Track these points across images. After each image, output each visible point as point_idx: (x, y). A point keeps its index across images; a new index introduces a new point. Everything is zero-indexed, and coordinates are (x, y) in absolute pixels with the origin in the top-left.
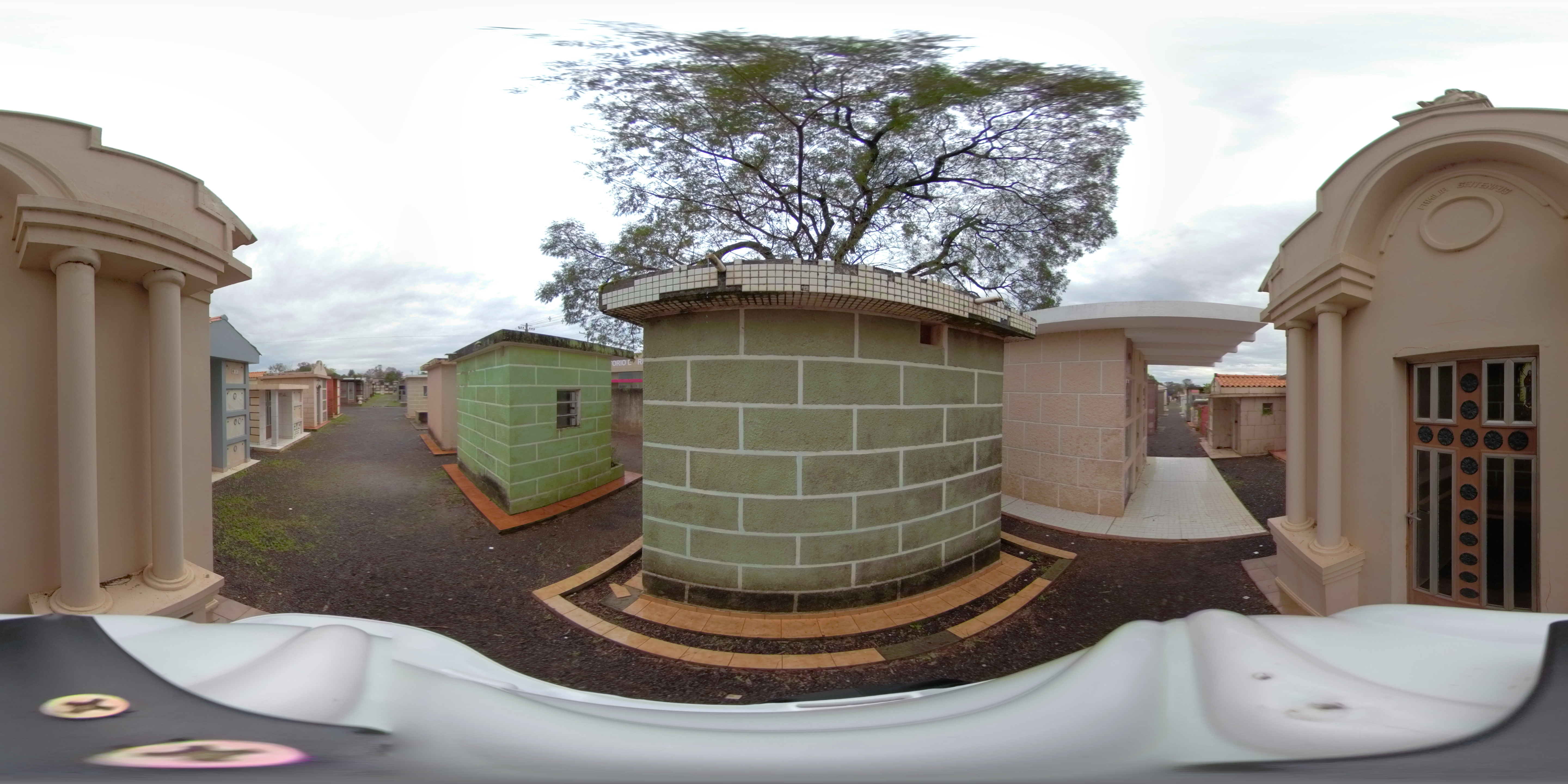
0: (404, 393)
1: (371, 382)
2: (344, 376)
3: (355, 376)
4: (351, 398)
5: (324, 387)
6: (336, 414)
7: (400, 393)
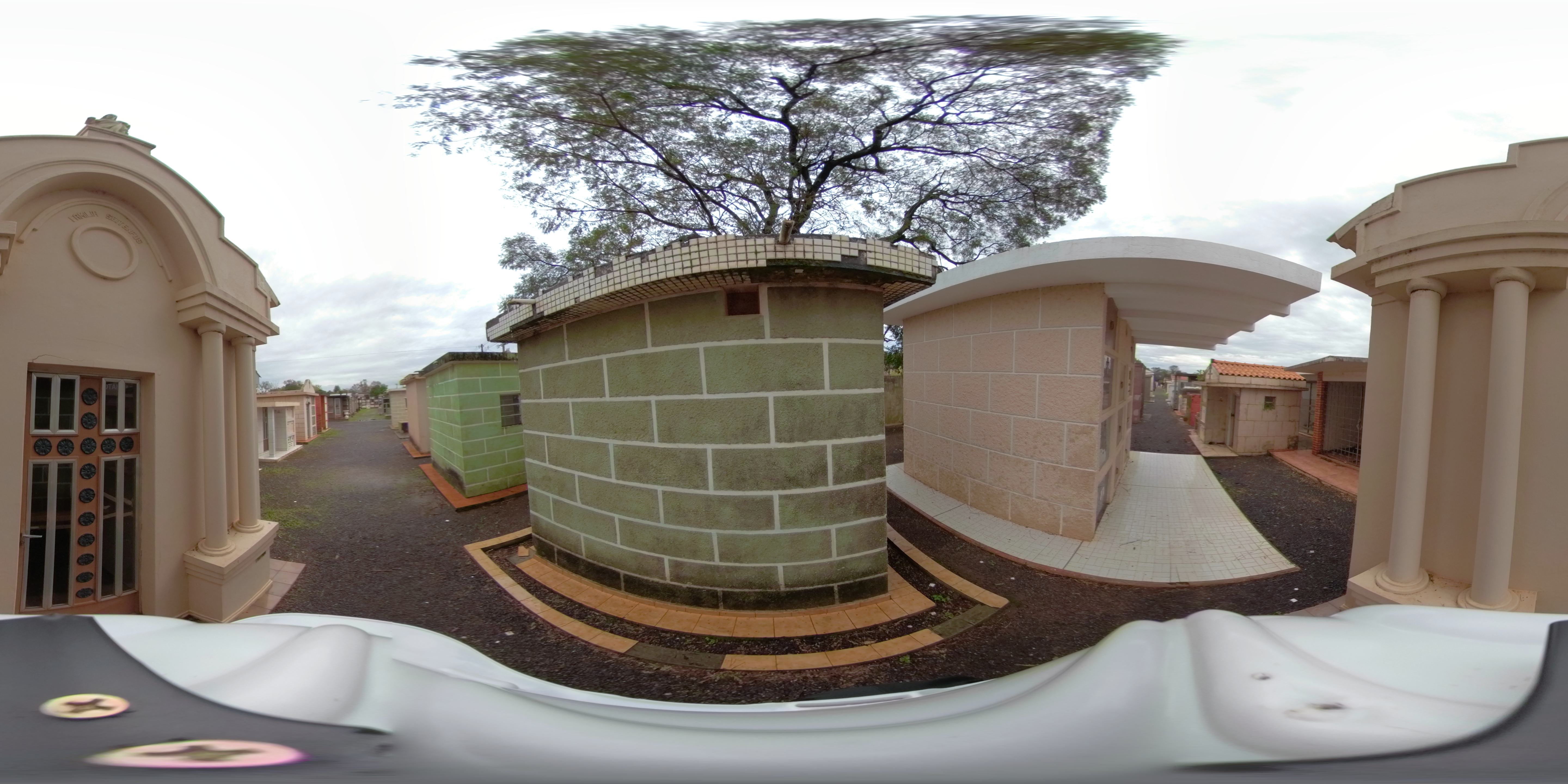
0: (389, 406)
1: (357, 397)
2: (330, 392)
3: (341, 392)
4: (337, 413)
5: (313, 404)
6: (325, 428)
7: (385, 406)
